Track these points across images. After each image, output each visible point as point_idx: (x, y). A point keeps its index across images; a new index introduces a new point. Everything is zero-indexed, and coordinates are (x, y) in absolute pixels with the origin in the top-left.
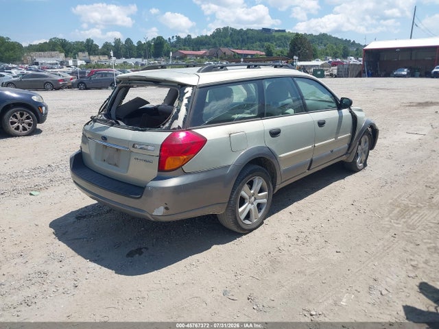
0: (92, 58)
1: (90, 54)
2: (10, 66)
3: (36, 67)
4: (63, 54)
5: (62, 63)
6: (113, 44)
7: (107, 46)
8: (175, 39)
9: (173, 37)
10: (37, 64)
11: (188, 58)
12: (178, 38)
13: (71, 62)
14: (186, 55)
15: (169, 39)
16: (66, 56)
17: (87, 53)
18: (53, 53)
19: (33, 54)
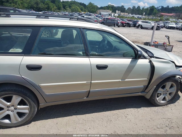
0: (122, 13)
1: (121, 12)
2: (92, 14)
3: (100, 15)
4: (111, 11)
5: (109, 15)
6: (132, 8)
7: (129, 9)
8: (161, 8)
9: (160, 6)
10: (101, 14)
11: (164, 16)
12: (162, 7)
13: (113, 15)
14: (163, 15)
15: (158, 7)
16: (112, 12)
17: (120, 11)
18: (108, 10)
19: (101, 10)
